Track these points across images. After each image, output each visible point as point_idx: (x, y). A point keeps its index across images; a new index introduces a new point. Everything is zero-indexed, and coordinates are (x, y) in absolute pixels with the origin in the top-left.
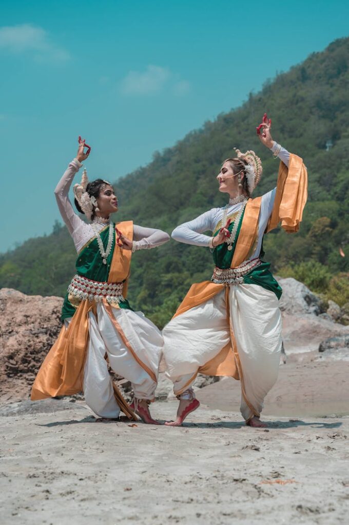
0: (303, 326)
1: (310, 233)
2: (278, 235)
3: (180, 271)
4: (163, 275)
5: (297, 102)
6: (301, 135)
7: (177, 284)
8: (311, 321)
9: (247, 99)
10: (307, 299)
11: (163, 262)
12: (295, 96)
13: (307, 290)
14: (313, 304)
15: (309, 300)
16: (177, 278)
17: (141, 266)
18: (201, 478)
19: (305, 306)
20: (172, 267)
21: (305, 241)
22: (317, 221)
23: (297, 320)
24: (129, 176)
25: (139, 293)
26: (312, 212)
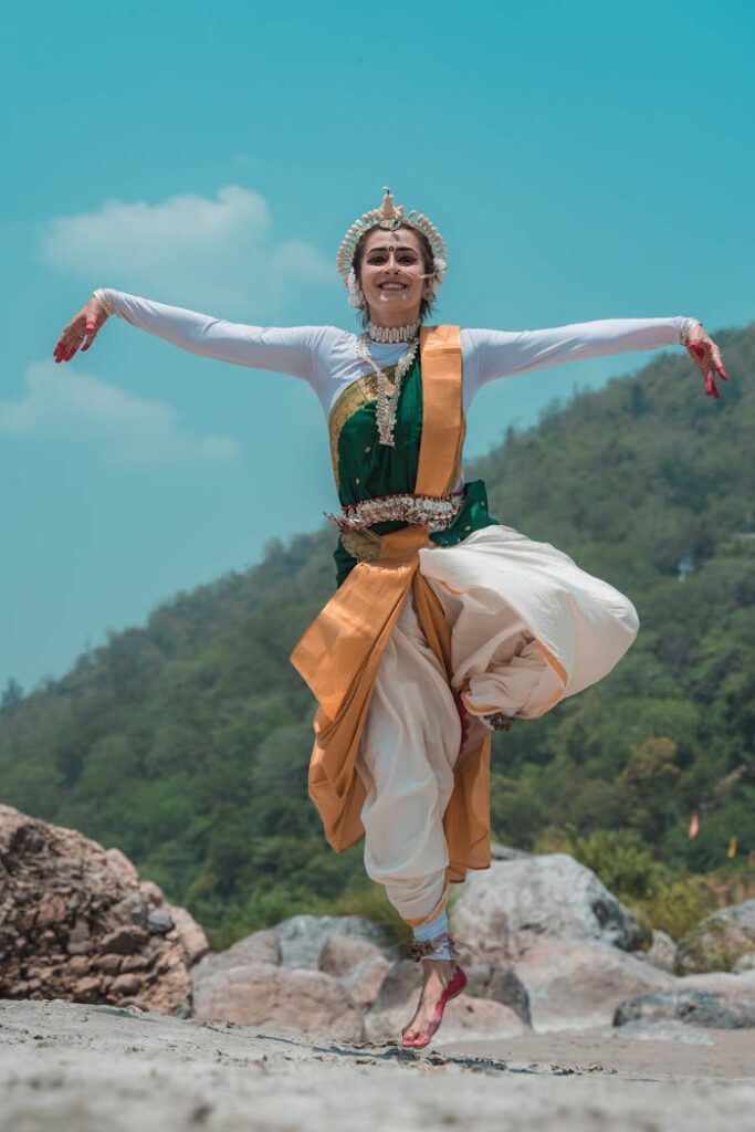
0: (582, 968)
1: (625, 773)
2: (549, 768)
3: (300, 834)
4: (259, 839)
5: (619, 460)
6: (622, 538)
7: (289, 866)
8: (604, 958)
9: (500, 440)
10: (600, 911)
11: (262, 806)
12: (613, 445)
13: (600, 888)
14: (613, 923)
15: (603, 912)
16: (292, 851)
17: (207, 811)
18: (288, 1059)
19: (593, 926)
20: (282, 822)
21: (611, 790)
22: (645, 746)
23: (567, 952)
24: (203, 591)
25: (193, 879)
26: (634, 723)
